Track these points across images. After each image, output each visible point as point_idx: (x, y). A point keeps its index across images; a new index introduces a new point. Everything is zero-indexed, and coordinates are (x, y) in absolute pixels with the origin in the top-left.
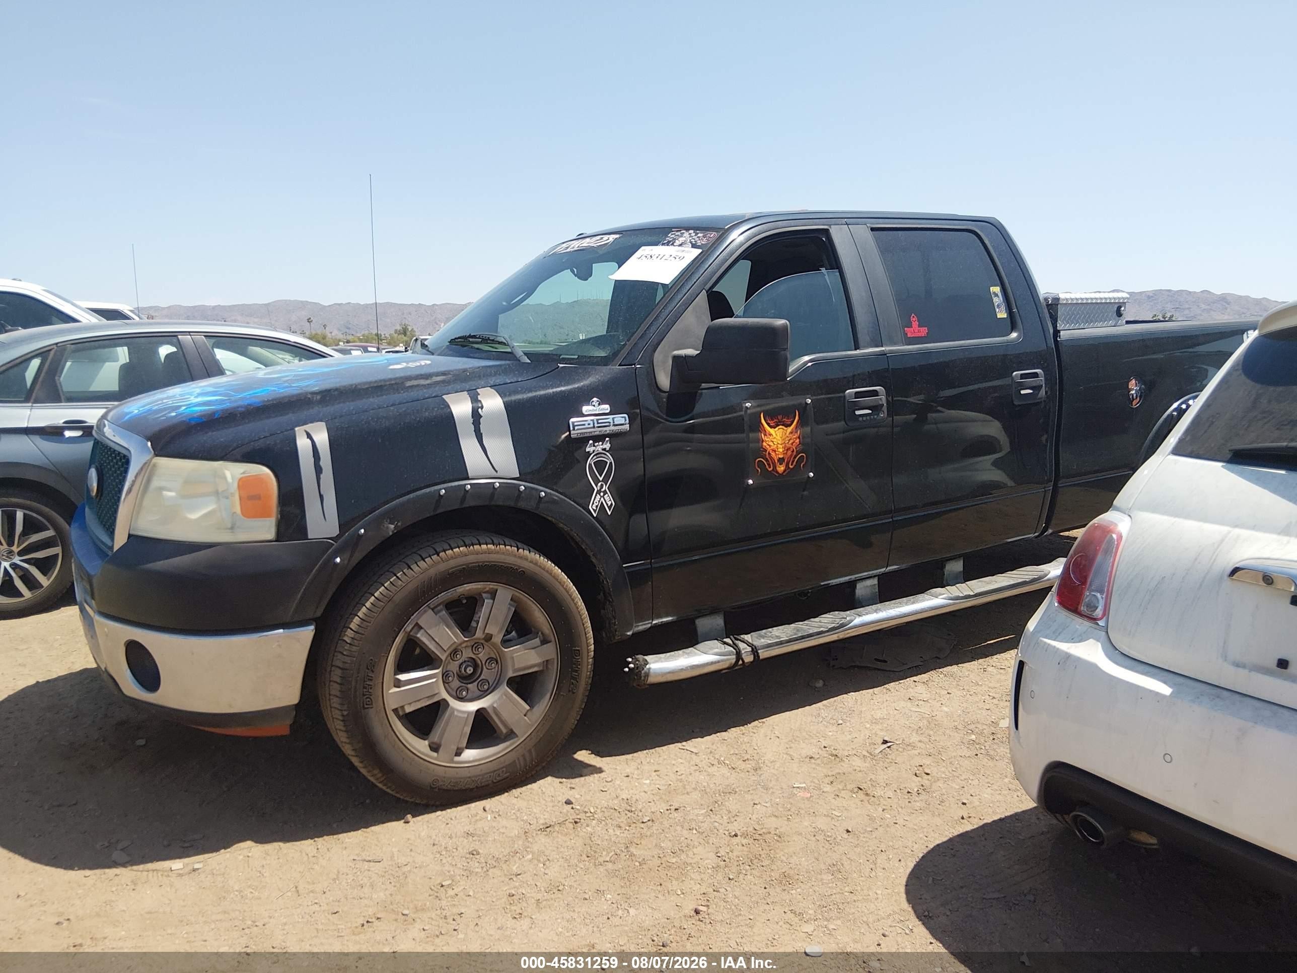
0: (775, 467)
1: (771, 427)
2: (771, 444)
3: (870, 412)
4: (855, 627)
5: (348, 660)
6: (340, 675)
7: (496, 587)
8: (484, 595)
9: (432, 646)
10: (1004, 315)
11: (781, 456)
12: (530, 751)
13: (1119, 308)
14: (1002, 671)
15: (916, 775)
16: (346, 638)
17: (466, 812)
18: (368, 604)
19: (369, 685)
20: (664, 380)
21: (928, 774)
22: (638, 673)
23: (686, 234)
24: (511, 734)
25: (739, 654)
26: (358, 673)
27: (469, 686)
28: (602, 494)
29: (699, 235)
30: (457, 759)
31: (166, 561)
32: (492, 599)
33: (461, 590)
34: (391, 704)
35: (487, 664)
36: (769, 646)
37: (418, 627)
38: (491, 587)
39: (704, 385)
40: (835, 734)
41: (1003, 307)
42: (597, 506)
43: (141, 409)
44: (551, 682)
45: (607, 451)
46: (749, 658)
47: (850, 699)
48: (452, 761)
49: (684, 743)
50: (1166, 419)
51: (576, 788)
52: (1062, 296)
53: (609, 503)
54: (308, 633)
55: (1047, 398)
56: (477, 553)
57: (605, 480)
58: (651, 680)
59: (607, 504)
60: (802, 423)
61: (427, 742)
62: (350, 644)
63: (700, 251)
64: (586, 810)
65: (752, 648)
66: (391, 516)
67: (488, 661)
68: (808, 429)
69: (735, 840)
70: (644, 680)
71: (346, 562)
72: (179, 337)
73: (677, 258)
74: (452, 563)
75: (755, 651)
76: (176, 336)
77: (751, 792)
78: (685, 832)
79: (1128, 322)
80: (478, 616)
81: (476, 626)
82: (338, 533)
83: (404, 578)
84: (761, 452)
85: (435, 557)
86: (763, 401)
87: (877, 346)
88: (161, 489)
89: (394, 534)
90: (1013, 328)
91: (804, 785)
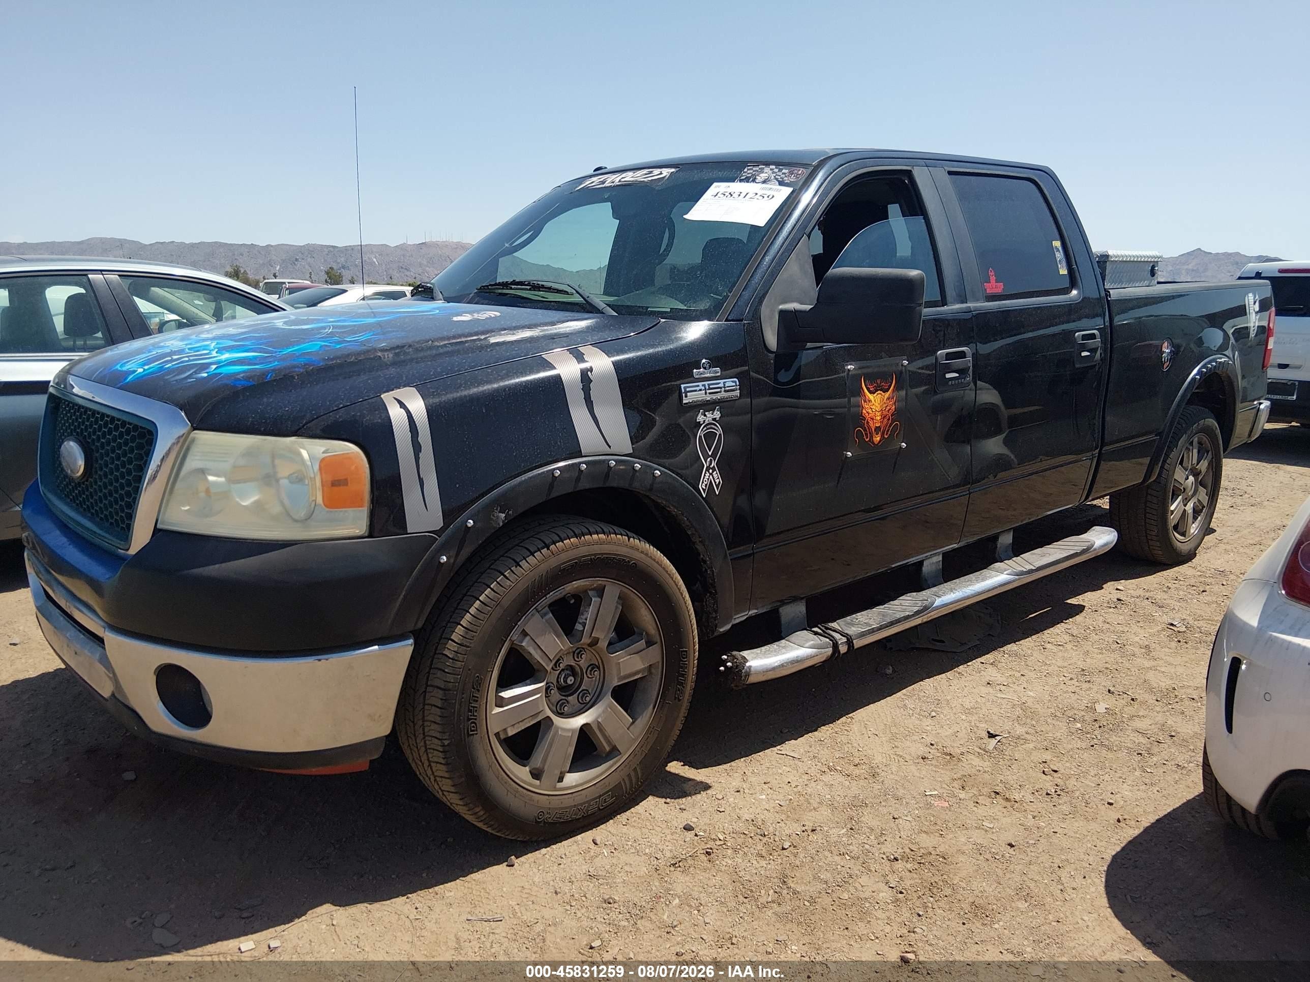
0: (872, 437)
1: (871, 392)
2: (870, 411)
3: (957, 375)
4: (938, 608)
5: (451, 678)
6: (440, 697)
7: (603, 583)
8: (590, 593)
9: (537, 655)
10: (1065, 272)
11: (878, 425)
12: (635, 770)
13: (1153, 267)
14: (1061, 648)
15: (1044, 772)
16: (446, 652)
17: (575, 847)
18: (472, 610)
19: (474, 707)
20: (771, 339)
21: (1056, 771)
22: (738, 671)
23: (767, 170)
24: (614, 752)
25: (835, 646)
26: (463, 694)
27: (570, 698)
28: (711, 471)
29: (784, 171)
30: (559, 785)
31: (223, 565)
32: (599, 597)
33: (568, 589)
34: (494, 728)
35: (588, 671)
36: (863, 635)
37: (525, 634)
38: (600, 582)
39: (809, 345)
40: (934, 728)
41: (1064, 263)
42: (706, 485)
43: (146, 367)
44: (654, 689)
45: (716, 421)
46: (843, 649)
47: (928, 686)
48: (556, 789)
49: (778, 747)
50: (1190, 383)
51: (687, 809)
52: (1110, 253)
53: (717, 481)
54: (404, 649)
55: (1101, 360)
56: (589, 544)
57: (714, 455)
58: (752, 679)
59: (715, 482)
60: (898, 388)
61: (527, 769)
62: (452, 659)
63: (791, 189)
64: (713, 837)
65: (848, 639)
66: (502, 503)
67: (590, 669)
68: (903, 393)
69: (899, 865)
70: (744, 680)
71: (452, 561)
72: (90, 276)
73: (766, 196)
74: (564, 557)
75: (850, 642)
76: (86, 275)
77: (883, 803)
78: (838, 859)
79: (1159, 283)
80: (584, 617)
81: (582, 629)
82: (442, 525)
83: (512, 577)
84: (859, 419)
85: (544, 551)
86: (865, 363)
87: (962, 302)
88: (203, 472)
89: (505, 525)
90: (1073, 284)
91: (936, 793)
